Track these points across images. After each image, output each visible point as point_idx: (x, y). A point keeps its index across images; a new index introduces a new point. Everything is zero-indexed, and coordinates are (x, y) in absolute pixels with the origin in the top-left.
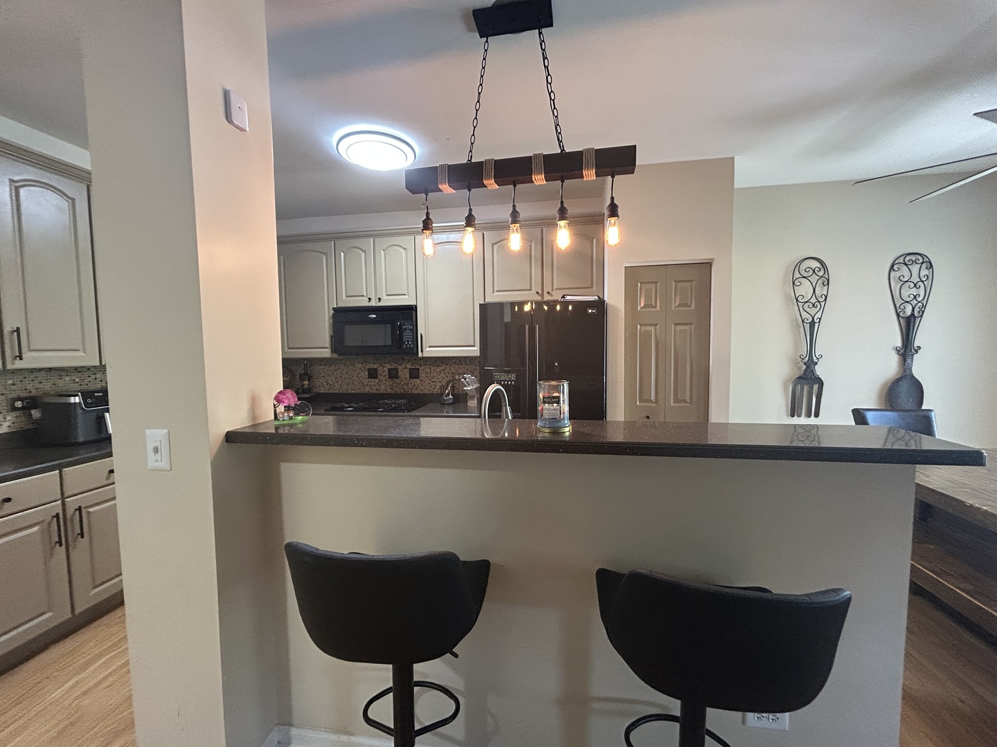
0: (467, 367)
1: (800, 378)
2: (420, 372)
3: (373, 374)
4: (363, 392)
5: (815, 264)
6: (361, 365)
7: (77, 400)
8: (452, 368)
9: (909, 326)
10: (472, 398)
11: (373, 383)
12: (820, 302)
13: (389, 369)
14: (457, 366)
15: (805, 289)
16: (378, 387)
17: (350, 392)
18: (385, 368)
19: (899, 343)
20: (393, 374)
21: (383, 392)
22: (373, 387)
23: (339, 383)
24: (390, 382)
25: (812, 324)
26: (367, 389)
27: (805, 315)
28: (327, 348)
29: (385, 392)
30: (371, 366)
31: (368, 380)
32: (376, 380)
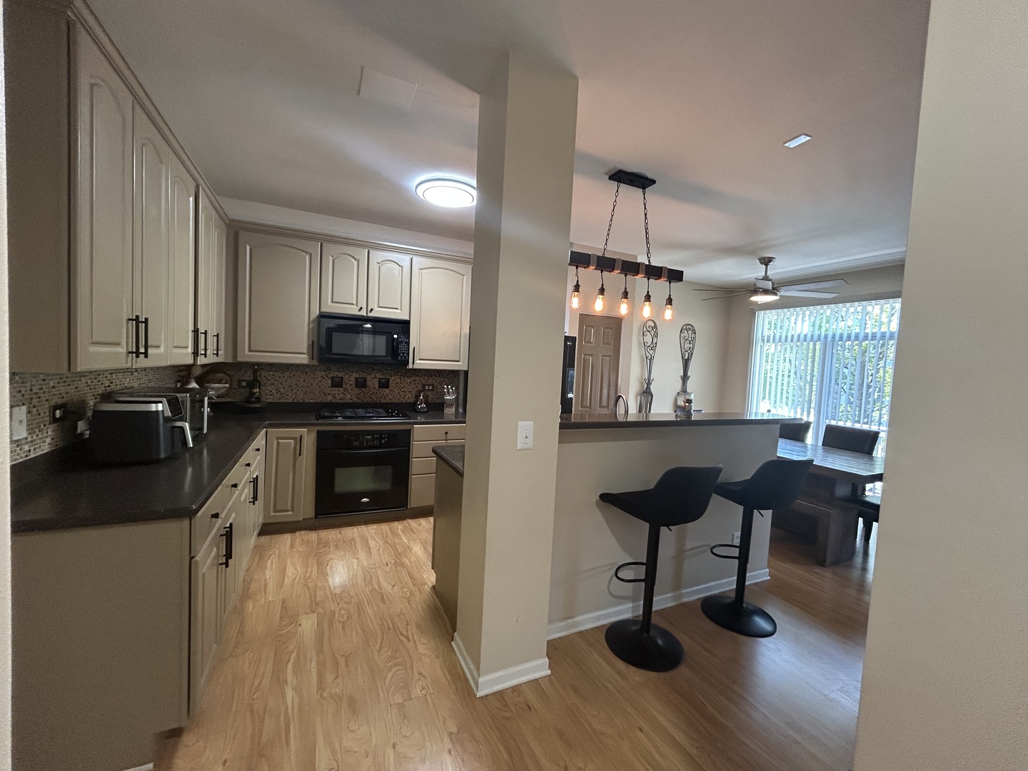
0: (436, 378)
1: (644, 392)
2: (391, 382)
3: (337, 383)
4: (323, 401)
5: (653, 325)
6: (323, 373)
7: (160, 407)
8: (422, 379)
9: (686, 363)
10: (450, 406)
11: (336, 392)
12: (653, 347)
13: (356, 378)
14: (426, 378)
15: (648, 339)
16: (342, 396)
17: (308, 401)
18: (352, 377)
19: (682, 374)
20: (361, 384)
21: (347, 401)
22: (337, 395)
23: (294, 392)
24: (357, 391)
25: (650, 360)
26: (329, 398)
27: (648, 354)
28: (304, 354)
29: (351, 401)
30: (335, 374)
31: (331, 388)
32: (341, 389)
